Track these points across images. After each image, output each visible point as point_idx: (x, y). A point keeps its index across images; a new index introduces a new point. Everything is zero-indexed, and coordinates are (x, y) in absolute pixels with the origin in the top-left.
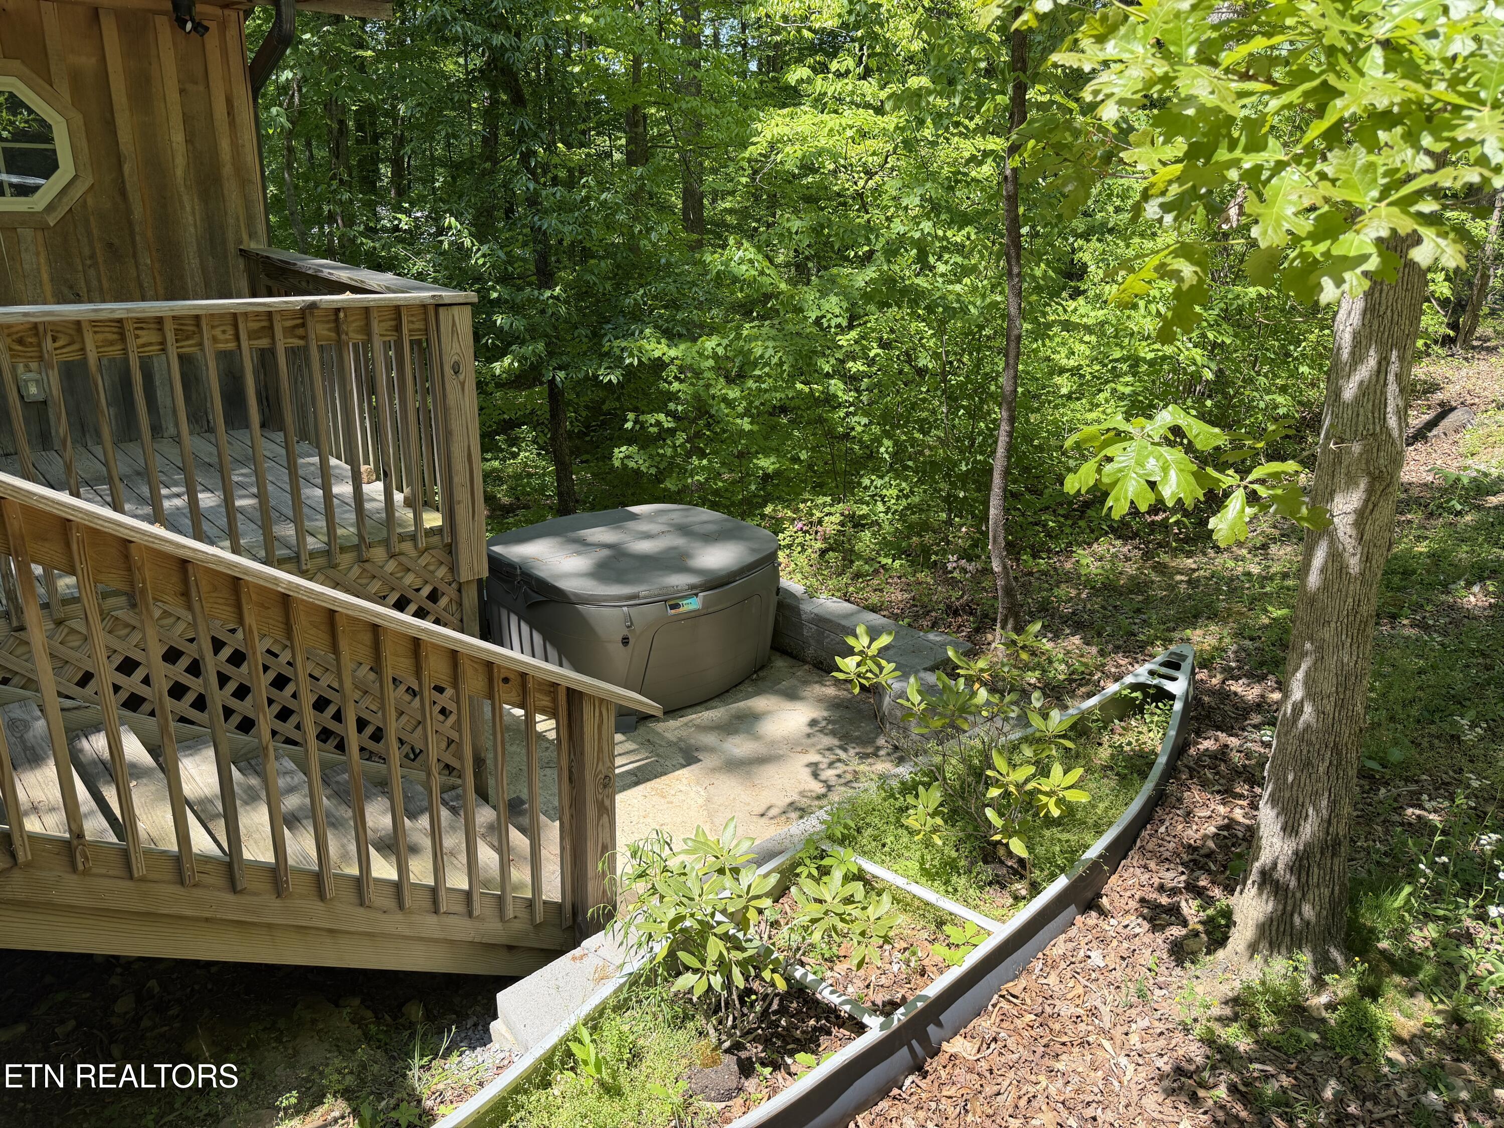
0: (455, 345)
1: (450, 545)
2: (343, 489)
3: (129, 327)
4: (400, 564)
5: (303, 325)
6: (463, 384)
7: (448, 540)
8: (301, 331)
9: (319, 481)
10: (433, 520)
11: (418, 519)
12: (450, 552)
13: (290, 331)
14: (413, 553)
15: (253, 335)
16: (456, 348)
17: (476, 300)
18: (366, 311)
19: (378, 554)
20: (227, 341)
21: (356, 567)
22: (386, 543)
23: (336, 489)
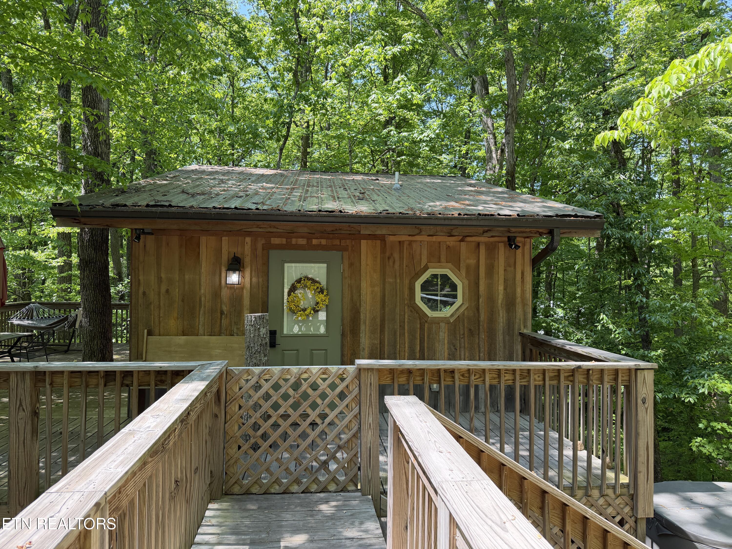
0: (645, 389)
1: (633, 495)
2: (568, 452)
3: (502, 372)
4: (606, 501)
5: (573, 375)
6: (647, 409)
7: (632, 492)
8: (571, 378)
9: (557, 446)
10: (624, 479)
11: (617, 478)
12: (632, 499)
13: (567, 378)
14: (613, 496)
15: (551, 379)
16: (645, 391)
17: (657, 367)
18: (602, 371)
19: (595, 493)
20: (539, 381)
21: (584, 498)
22: (600, 488)
23: (565, 452)
